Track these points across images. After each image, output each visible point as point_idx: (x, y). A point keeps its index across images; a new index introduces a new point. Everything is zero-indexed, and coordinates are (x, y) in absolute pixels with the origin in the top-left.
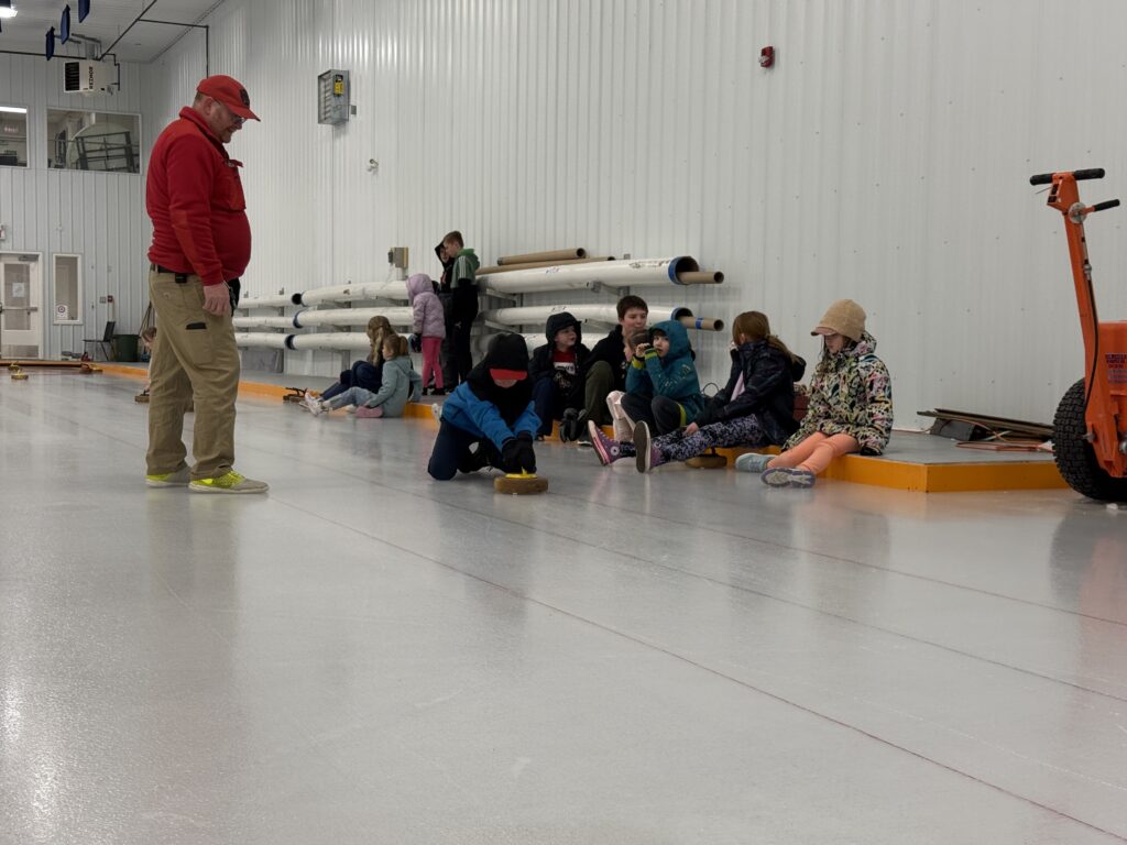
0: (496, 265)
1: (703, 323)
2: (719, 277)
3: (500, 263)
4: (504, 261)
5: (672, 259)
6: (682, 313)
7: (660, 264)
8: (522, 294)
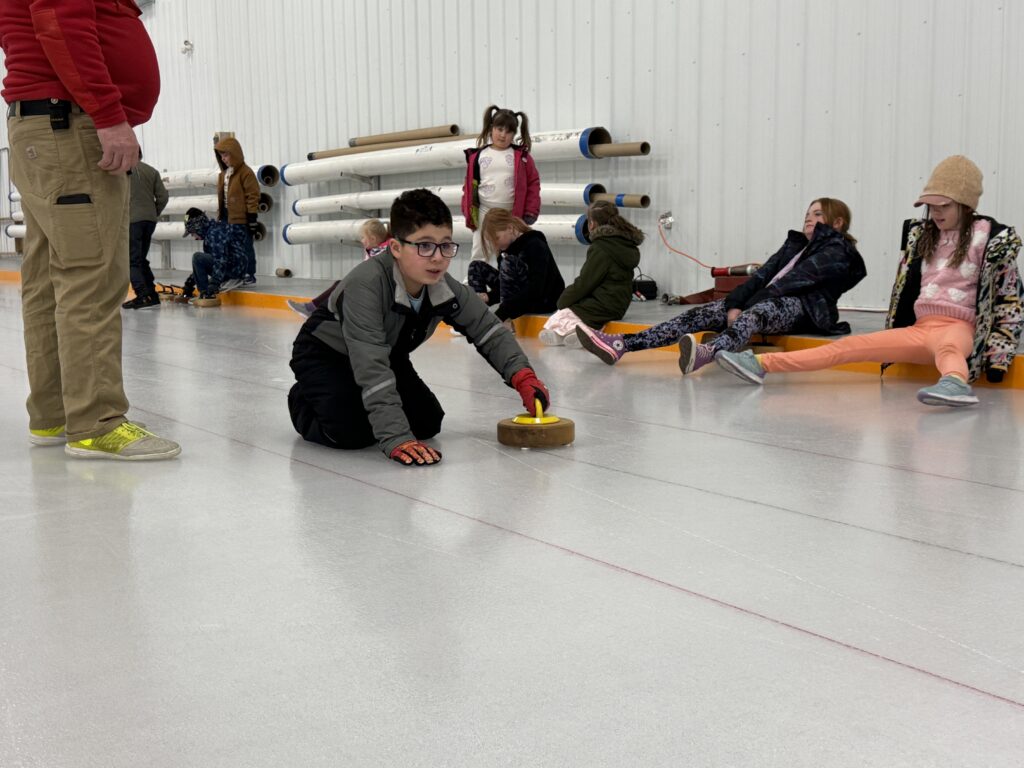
0: (346, 145)
1: (625, 200)
2: (645, 148)
3: (353, 144)
4: (357, 142)
5: (583, 130)
6: (596, 189)
7: (568, 137)
8: (378, 178)
